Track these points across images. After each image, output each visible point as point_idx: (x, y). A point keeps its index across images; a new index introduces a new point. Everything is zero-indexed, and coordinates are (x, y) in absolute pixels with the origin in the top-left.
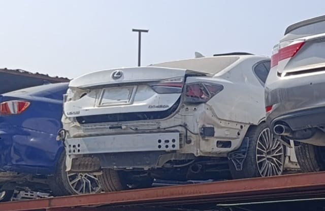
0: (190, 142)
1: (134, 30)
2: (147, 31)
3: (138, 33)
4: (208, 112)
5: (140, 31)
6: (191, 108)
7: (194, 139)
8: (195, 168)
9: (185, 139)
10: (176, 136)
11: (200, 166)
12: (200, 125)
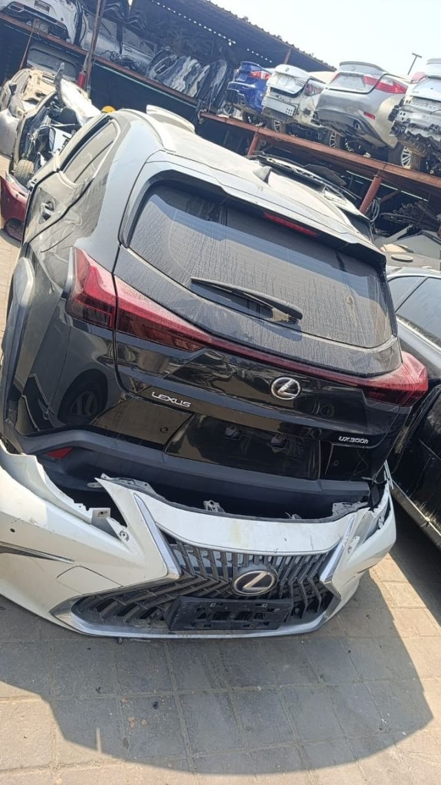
0: (298, 114)
1: (413, 54)
2: (421, 57)
3: (415, 56)
4: (311, 102)
5: (417, 56)
6: (305, 97)
7: (301, 113)
8: (309, 133)
9: (296, 112)
10: (293, 108)
11: (312, 133)
12: (305, 107)
